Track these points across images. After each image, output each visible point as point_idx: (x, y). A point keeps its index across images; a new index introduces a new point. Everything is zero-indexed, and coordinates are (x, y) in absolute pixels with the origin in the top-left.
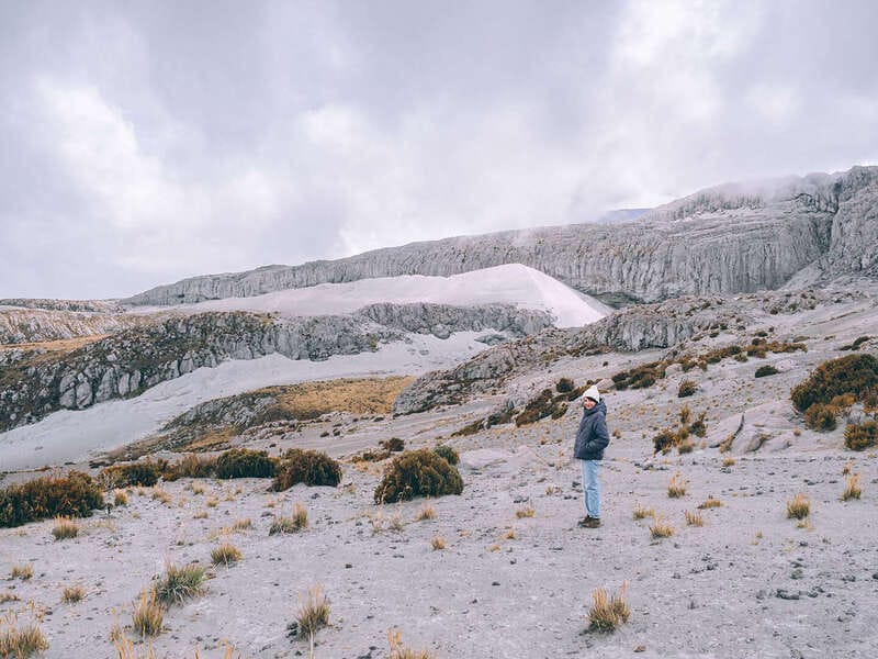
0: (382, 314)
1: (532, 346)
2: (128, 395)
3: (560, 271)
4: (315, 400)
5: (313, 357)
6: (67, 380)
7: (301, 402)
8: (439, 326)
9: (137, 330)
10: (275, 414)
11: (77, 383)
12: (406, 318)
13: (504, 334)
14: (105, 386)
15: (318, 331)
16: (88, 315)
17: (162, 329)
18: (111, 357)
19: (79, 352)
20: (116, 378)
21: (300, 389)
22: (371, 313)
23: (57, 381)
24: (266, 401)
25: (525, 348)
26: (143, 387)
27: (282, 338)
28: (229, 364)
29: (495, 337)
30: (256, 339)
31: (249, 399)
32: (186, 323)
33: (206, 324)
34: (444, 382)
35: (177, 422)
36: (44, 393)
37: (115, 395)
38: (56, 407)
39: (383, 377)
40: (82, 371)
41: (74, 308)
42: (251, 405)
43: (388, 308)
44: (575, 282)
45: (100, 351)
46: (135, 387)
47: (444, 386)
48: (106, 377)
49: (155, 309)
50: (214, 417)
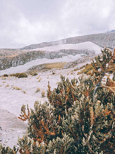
0: (63, 51)
1: (89, 57)
2: (22, 64)
3: (97, 43)
4: (51, 66)
5: (51, 59)
6: (13, 62)
7: (49, 66)
8: (74, 53)
9: (23, 54)
10: (45, 68)
11: (14, 62)
12: (67, 52)
13: (85, 55)
14: (18, 63)
15: (52, 54)
16: (15, 51)
17: (27, 54)
18: (19, 58)
19: (14, 57)
20: (20, 62)
21: (49, 64)
22: (61, 51)
23: (11, 62)
24: (43, 66)
25: (87, 58)
26: (24, 63)
27: (46, 55)
28: (37, 60)
29: (84, 55)
30: (42, 55)
31: (41, 66)
32: (30, 53)
33: (34, 53)
34: (72, 63)
35: (29, 69)
36: (10, 64)
37: (20, 64)
38: (11, 66)
39: (63, 62)
40: (15, 60)
41: (13, 50)
42: (41, 67)
43: (64, 50)
44: (100, 45)
45: (17, 57)
46: (23, 63)
47: (72, 64)
48: (18, 62)
49: (26, 50)
50: (35, 68)
